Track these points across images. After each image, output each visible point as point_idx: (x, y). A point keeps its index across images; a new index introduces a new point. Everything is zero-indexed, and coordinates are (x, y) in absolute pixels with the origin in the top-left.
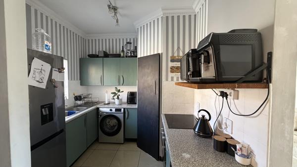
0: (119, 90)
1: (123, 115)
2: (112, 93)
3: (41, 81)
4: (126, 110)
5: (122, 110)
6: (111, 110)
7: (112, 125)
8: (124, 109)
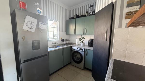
0: (83, 37)
1: (84, 52)
2: (79, 39)
3: (32, 28)
4: (86, 50)
5: (84, 50)
6: (77, 49)
7: (78, 57)
8: (85, 49)
